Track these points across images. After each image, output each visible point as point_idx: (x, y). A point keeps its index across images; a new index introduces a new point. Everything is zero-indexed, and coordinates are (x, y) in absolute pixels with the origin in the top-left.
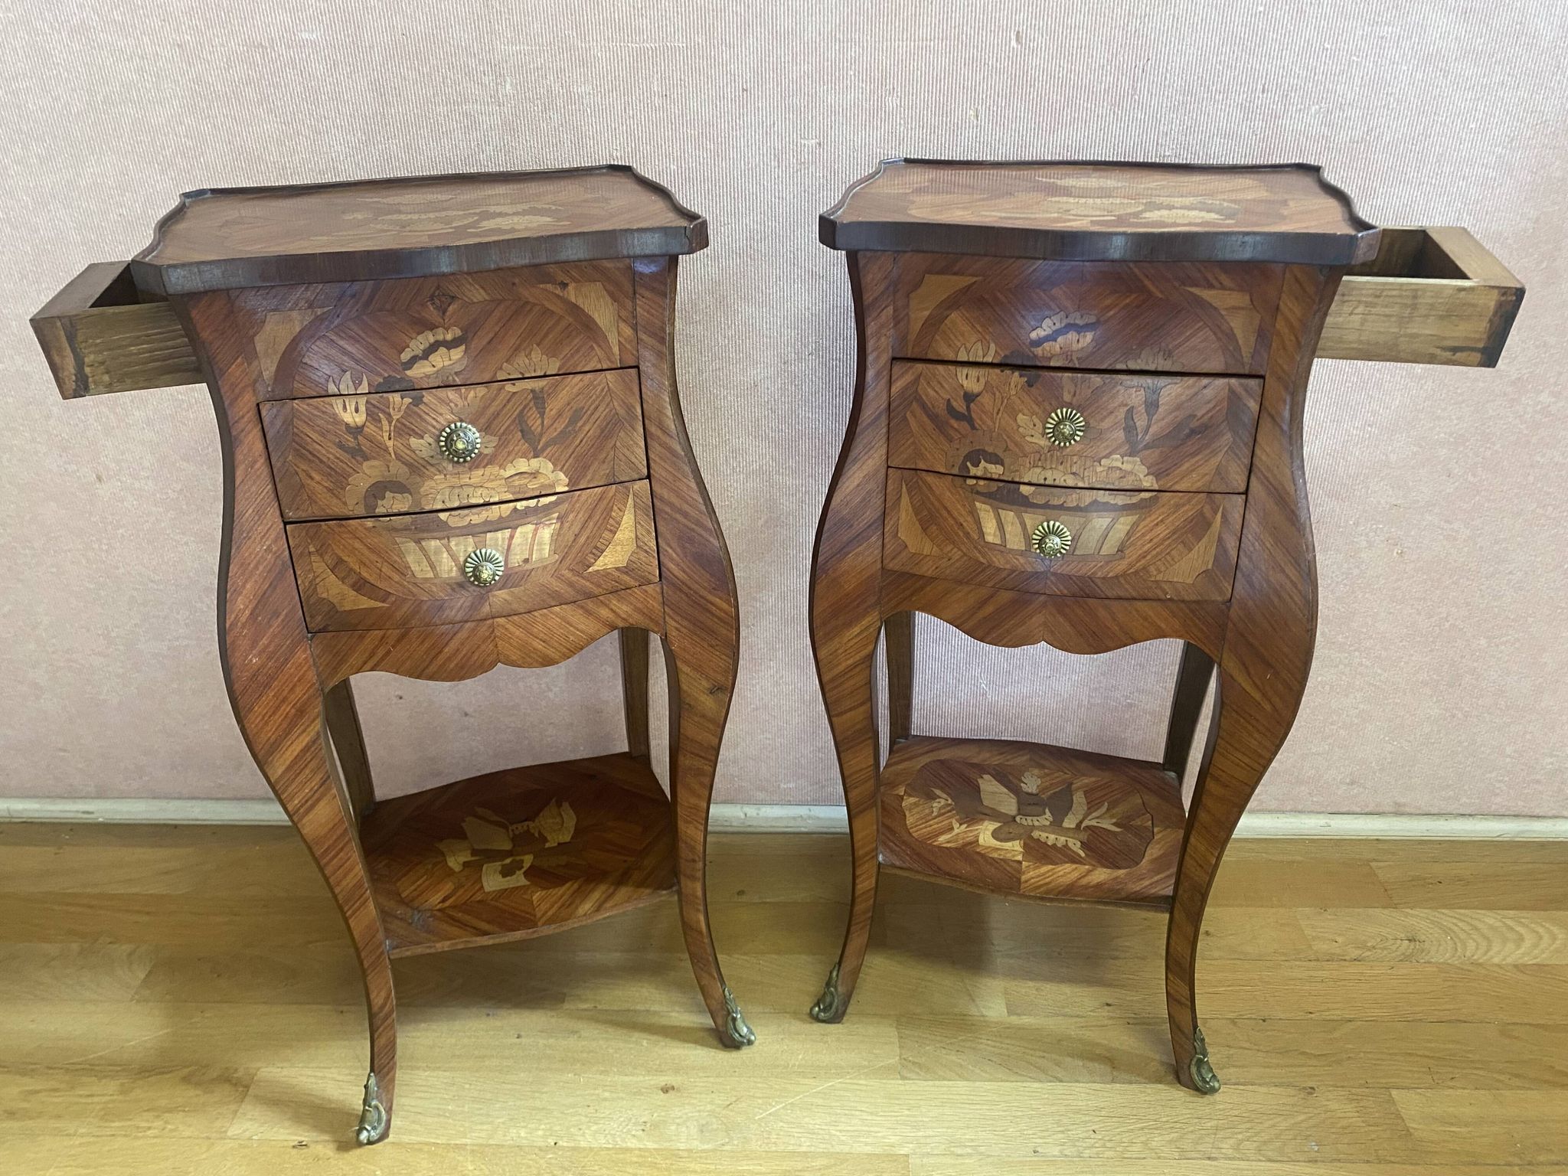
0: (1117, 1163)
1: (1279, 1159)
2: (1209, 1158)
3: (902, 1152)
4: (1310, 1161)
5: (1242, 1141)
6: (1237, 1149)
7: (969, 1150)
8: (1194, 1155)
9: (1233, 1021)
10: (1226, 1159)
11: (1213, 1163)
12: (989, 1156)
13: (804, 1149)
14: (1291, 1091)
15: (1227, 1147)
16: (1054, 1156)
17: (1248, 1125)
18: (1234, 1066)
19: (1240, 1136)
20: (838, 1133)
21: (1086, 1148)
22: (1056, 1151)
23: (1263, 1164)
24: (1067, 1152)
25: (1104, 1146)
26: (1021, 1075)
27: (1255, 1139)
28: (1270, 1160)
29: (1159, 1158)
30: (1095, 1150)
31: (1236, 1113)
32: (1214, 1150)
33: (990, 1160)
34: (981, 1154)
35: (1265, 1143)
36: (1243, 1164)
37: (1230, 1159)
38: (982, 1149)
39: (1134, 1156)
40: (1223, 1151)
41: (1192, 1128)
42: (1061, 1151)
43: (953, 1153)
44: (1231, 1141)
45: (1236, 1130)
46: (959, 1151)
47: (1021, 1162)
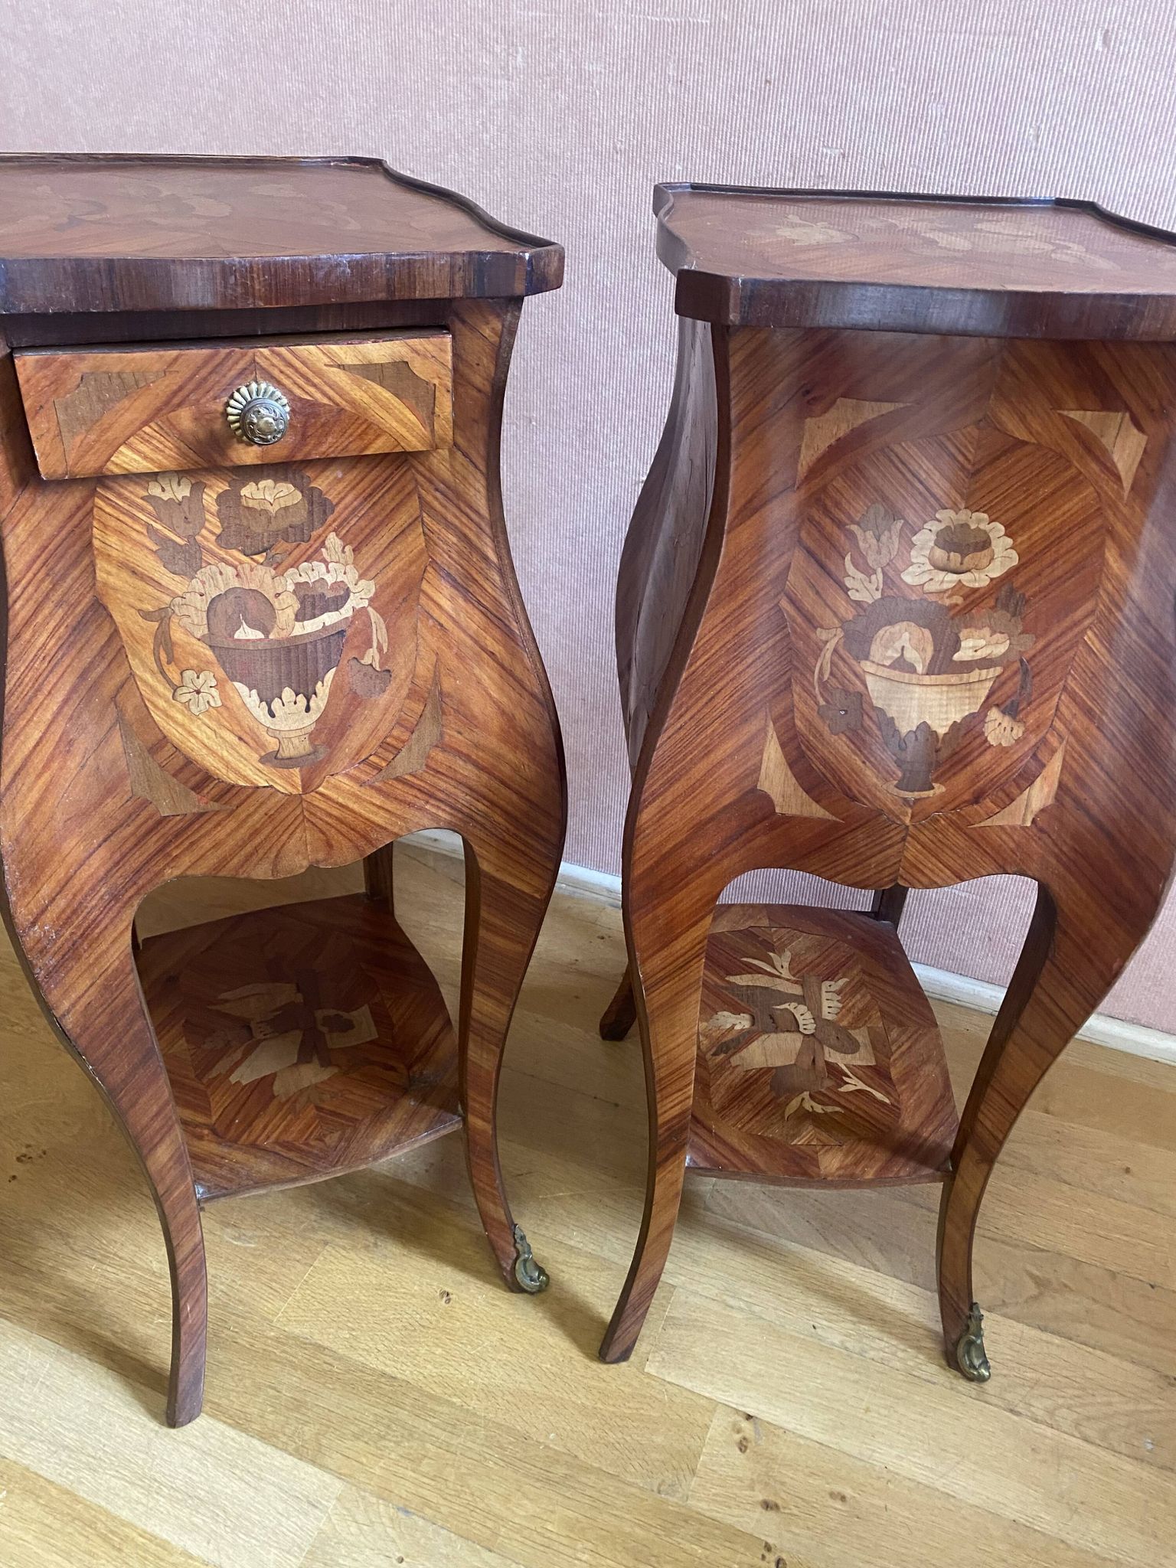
0: (901, 1377)
1: (1098, 1442)
2: (1011, 1411)
3: (670, 1282)
4: (1136, 1459)
5: (1062, 1406)
6: (1051, 1413)
7: (742, 1305)
8: (995, 1401)
9: (1113, 1275)
10: (1031, 1418)
11: (1015, 1418)
12: (761, 1318)
13: (572, 1243)
14: (1150, 1375)
15: (1039, 1407)
16: (833, 1344)
17: (1076, 1392)
18: (1092, 1325)
19: (1061, 1401)
20: (614, 1240)
21: (873, 1349)
22: (836, 1339)
23: (1074, 1439)
24: (848, 1345)
25: (894, 1354)
26: (836, 1249)
27: (1078, 1410)
28: (1086, 1440)
29: (952, 1389)
30: (882, 1354)
31: (1065, 1373)
32: (1021, 1405)
33: (760, 1322)
34: (753, 1313)
35: (1088, 1418)
36: (1049, 1432)
37: (1036, 1421)
38: (757, 1309)
39: (924, 1377)
40: (1032, 1409)
41: (1005, 1372)
42: (842, 1342)
43: (724, 1302)
44: (1048, 1403)
45: (1059, 1393)
46: (732, 1302)
47: (791, 1336)
